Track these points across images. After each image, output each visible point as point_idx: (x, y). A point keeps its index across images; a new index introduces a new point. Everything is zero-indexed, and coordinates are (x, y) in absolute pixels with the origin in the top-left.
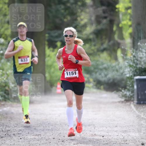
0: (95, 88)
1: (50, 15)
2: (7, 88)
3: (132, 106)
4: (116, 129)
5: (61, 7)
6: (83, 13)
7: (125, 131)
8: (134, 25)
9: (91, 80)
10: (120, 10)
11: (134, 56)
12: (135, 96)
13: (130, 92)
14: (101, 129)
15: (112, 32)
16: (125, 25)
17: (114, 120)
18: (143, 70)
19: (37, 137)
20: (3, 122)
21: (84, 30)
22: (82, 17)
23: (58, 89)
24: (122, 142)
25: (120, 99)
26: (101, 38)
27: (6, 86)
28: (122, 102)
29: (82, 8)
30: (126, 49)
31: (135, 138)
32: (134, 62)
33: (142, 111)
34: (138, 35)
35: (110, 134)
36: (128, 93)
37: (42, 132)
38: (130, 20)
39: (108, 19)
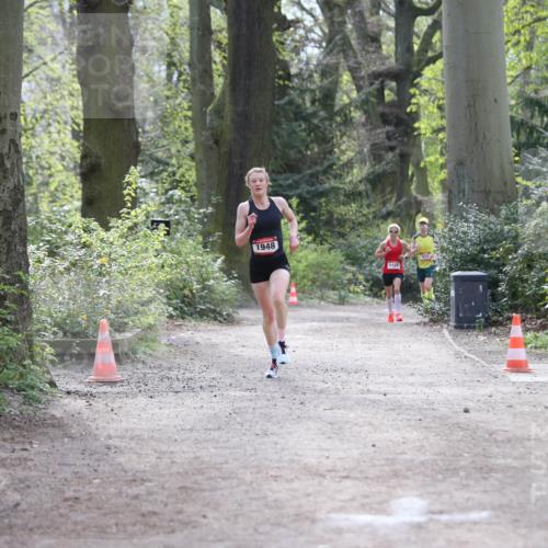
0: (369, 295)
1: (277, 142)
2: (186, 292)
3: (445, 332)
4: (411, 379)
5: (300, 126)
6: (345, 138)
7: (430, 385)
8: (451, 165)
9: (361, 277)
10: (423, 132)
11: (451, 230)
12: (452, 313)
13: (442, 305)
14: (381, 379)
15: (406, 180)
16: (431, 163)
17: (408, 362)
18: (468, 258)
19: (248, 394)
20: (178, 361)
21: (348, 173)
22: (343, 147)
23: (293, 295)
24: (425, 406)
25: (421, 319)
26: (383, 191)
27: (185, 287)
28: (425, 324)
29: (342, 128)
30: (435, 213)
31: (450, 398)
32: (451, 243)
33: (466, 344)
34: (459, 185)
35: (399, 390)
36: (437, 307)
37: (259, 384)
38: (442, 154)
39: (398, 151)
